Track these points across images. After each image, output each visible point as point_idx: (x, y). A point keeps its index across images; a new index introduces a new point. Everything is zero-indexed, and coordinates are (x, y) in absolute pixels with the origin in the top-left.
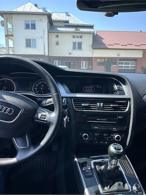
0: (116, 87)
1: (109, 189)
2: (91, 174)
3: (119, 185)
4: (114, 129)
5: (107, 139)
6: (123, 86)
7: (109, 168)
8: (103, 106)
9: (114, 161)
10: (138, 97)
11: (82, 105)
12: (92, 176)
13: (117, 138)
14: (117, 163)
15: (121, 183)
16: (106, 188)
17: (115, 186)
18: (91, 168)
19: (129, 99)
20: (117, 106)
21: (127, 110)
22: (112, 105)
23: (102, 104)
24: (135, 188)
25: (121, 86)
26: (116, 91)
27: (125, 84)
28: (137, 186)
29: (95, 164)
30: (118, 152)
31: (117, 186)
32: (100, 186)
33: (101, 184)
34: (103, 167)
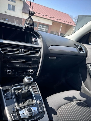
0: (33, 39)
1: (22, 105)
2: (11, 97)
3: (29, 101)
4: (30, 66)
5: (25, 73)
6: (38, 39)
7: (23, 92)
8: (24, 51)
9: (27, 88)
10: (46, 47)
11: (8, 49)
12: (11, 98)
13: (31, 72)
14: (28, 88)
15: (31, 100)
16: (20, 105)
17: (27, 102)
18: (12, 93)
19: (41, 48)
20: (33, 51)
21: (39, 55)
22: (29, 51)
23: (23, 50)
24: (38, 102)
25: (37, 39)
26: (33, 42)
27: (39, 38)
28: (40, 101)
29: (15, 90)
30: (30, 82)
31: (28, 102)
32: (16, 104)
33: (17, 102)
34: (20, 91)
